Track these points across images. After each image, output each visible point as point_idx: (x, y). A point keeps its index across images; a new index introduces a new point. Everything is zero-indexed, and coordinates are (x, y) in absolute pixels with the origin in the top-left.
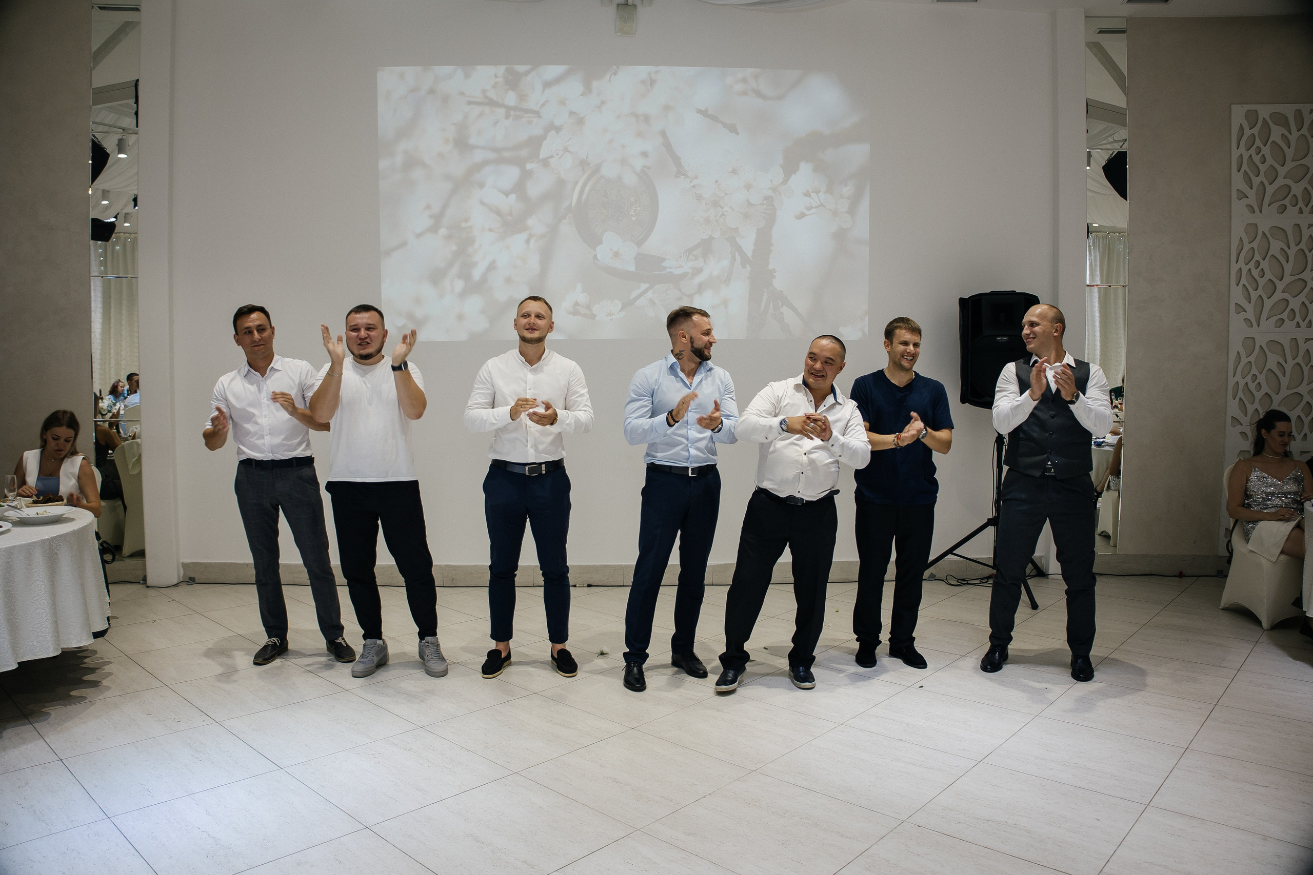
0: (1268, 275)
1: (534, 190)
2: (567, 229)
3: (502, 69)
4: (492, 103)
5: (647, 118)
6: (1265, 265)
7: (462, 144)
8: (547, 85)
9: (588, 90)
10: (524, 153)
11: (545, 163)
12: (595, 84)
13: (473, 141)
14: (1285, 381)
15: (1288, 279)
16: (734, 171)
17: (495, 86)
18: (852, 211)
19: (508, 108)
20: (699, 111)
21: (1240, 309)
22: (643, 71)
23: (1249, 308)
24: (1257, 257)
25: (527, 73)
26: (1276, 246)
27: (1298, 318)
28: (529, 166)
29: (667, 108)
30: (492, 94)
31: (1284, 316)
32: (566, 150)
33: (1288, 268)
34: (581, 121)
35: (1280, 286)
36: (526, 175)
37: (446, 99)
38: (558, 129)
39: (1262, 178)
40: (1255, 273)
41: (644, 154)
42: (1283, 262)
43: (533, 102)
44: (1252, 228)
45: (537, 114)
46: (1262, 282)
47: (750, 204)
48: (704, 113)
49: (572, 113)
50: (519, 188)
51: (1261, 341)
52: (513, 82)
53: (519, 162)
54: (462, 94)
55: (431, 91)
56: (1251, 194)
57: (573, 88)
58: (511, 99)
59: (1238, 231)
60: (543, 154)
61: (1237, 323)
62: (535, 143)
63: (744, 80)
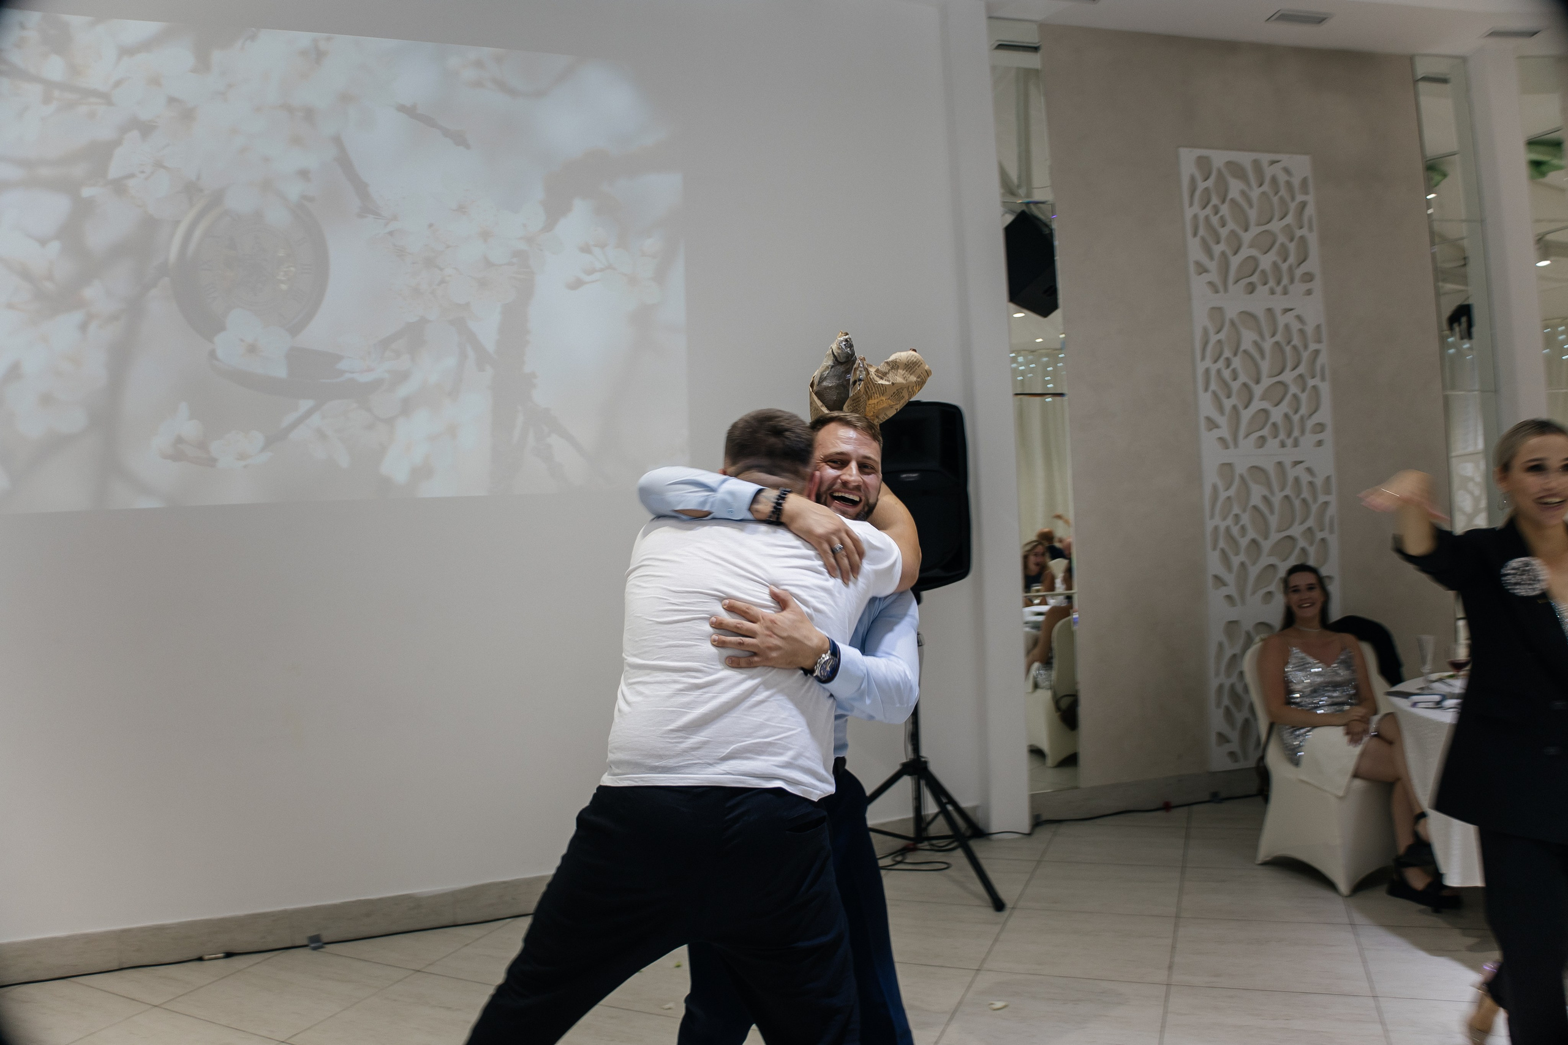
0: (1243, 378)
2: (159, 300)
5: (309, 115)
6: (1237, 362)
8: (126, 51)
9: (203, 63)
10: (80, 170)
11: (116, 186)
12: (217, 55)
14: (1274, 521)
15: (1266, 382)
16: (461, 209)
19: (49, 85)
20: (401, 108)
21: (1211, 424)
23: (1222, 422)
24: (1227, 352)
25: (86, 28)
26: (1248, 338)
27: (1282, 436)
28: (89, 192)
29: (346, 98)
31: (1265, 432)
33: (1265, 366)
34: (188, 116)
35: (1258, 390)
36: (82, 207)
39: (1223, 246)
40: (1227, 374)
41: (304, 175)
42: (1257, 356)
44: (1218, 314)
46: (1235, 386)
47: (489, 264)
48: (409, 111)
50: (70, 233)
51: (1241, 468)
56: (1213, 266)
57: (175, 58)
59: (1201, 317)
60: (114, 171)
61: (1208, 444)
63: (479, 65)
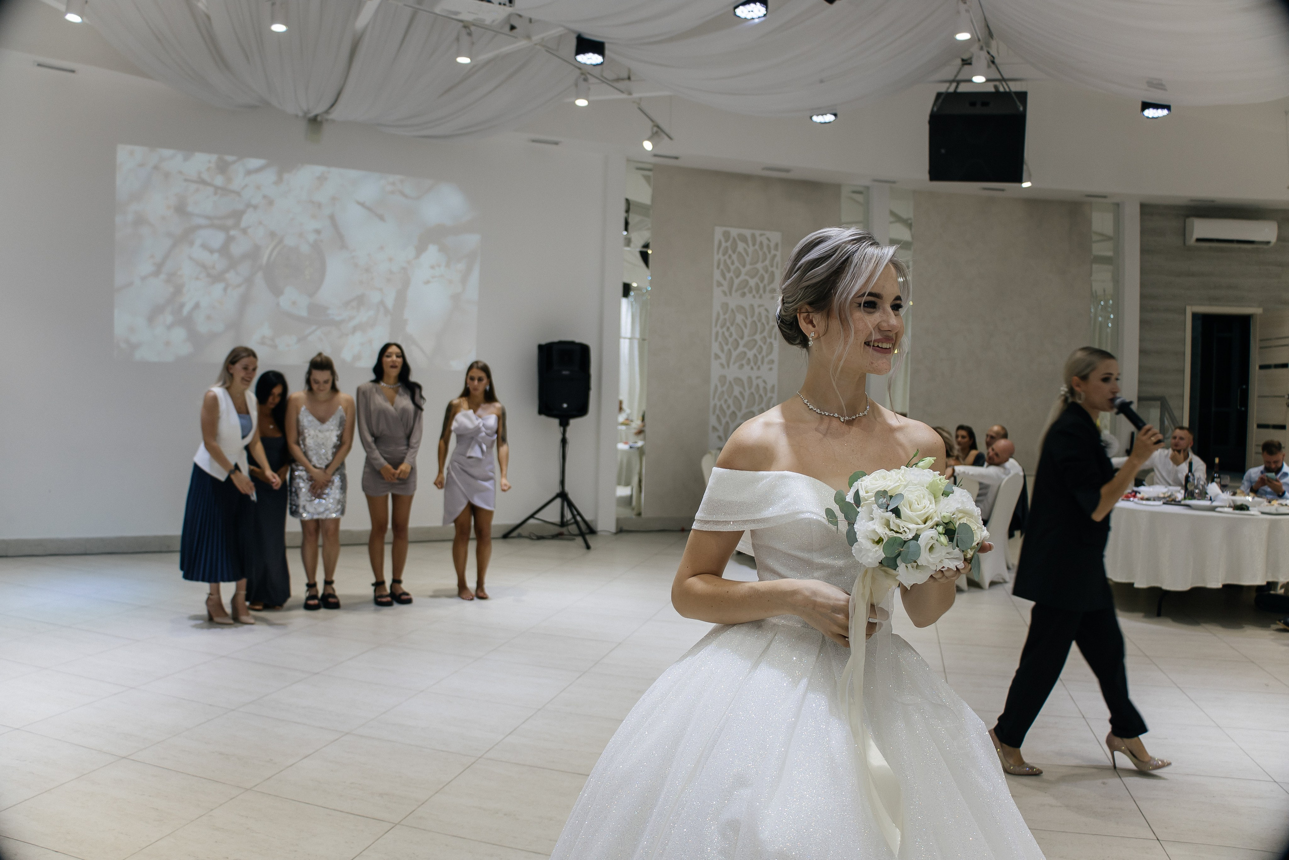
0: (735, 336)
1: (237, 250)
2: (259, 279)
3: (214, 157)
4: (203, 182)
5: (319, 205)
6: (732, 329)
7: (181, 209)
8: (249, 173)
9: (279, 180)
10: (230, 222)
11: (244, 231)
12: (286, 176)
13: (190, 209)
15: (746, 339)
16: (381, 248)
17: (208, 169)
18: (464, 280)
19: (217, 188)
20: (360, 204)
21: (717, 357)
22: (319, 169)
23: (723, 356)
24: (728, 324)
25: (234, 162)
26: (739, 318)
27: (752, 364)
28: (232, 233)
29: (334, 199)
30: (206, 176)
31: (744, 362)
32: (260, 223)
33: (746, 332)
34: (271, 203)
35: (742, 343)
36: (230, 239)
37: (167, 175)
38: (255, 207)
39: (731, 274)
40: (727, 334)
41: (318, 232)
42: (743, 327)
43: (236, 185)
44: (725, 306)
45: (238, 194)
46: (731, 340)
47: (391, 272)
48: (363, 205)
49: (265, 197)
50: (224, 250)
51: (730, 378)
52: (223, 168)
53: (225, 229)
54: (181, 172)
55: (156, 168)
56: (725, 283)
57: (268, 177)
58: (219, 181)
59: (717, 307)
60: (243, 224)
61: (715, 365)
62: (238, 215)
63: (393, 184)
